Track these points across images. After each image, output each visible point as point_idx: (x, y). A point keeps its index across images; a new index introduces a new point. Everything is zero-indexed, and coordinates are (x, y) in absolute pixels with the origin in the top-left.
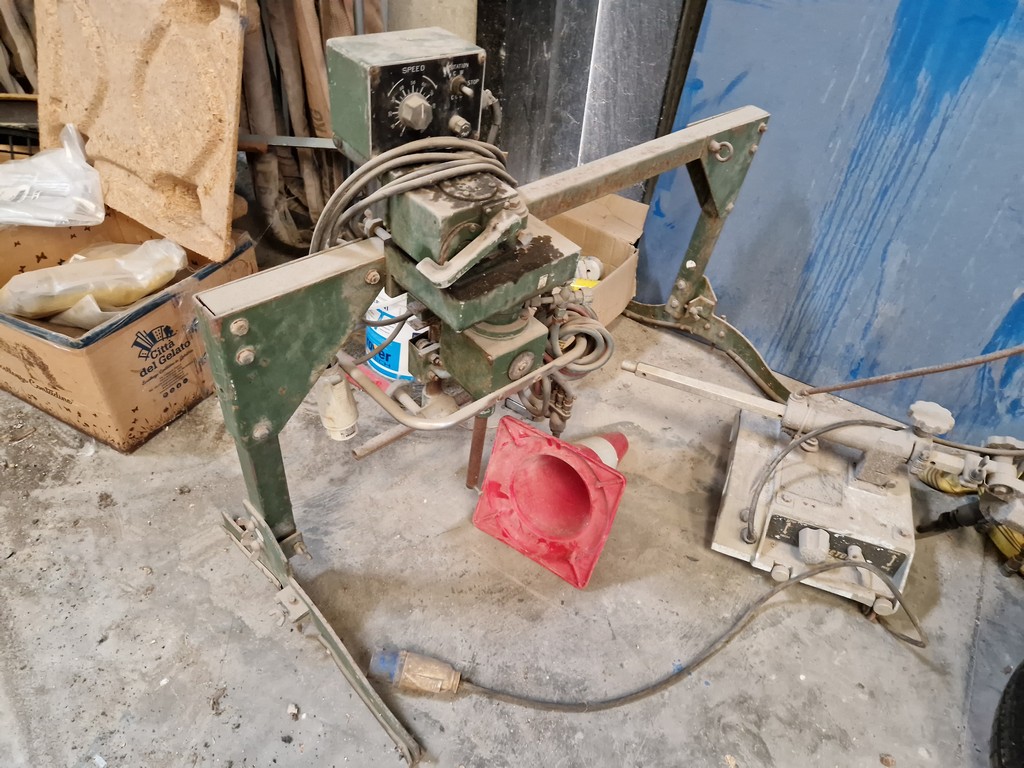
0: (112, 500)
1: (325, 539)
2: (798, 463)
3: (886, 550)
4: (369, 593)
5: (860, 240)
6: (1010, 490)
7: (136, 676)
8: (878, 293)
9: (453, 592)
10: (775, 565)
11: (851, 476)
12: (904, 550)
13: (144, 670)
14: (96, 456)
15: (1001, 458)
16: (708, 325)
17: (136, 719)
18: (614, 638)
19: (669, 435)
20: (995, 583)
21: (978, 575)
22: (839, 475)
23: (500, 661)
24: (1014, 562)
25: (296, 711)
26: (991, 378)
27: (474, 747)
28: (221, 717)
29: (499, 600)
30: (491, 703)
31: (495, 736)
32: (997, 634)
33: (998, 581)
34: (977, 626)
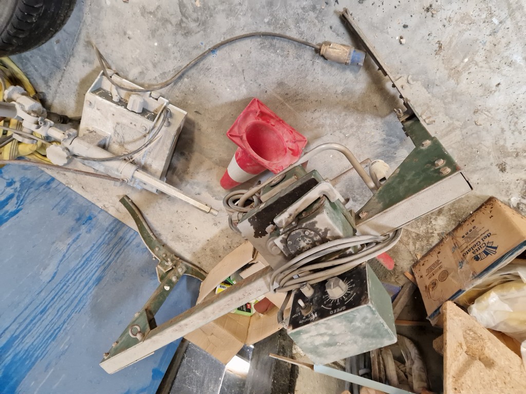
0: (499, 167)
1: (384, 136)
3: (101, 96)
4: (363, 103)
5: (65, 287)
7: (480, 64)
8: (64, 256)
9: (320, 101)
10: (157, 99)
11: (108, 139)
12: (92, 95)
13: (476, 67)
14: (510, 197)
16: (164, 256)
17: (478, 42)
18: (243, 71)
19: (197, 190)
20: (51, 89)
21: (58, 95)
22: (114, 142)
23: (300, 61)
25: (401, 40)
26: (18, 200)
27: (317, 18)
28: (437, 40)
29: (298, 95)
30: (307, 40)
31: (306, 22)
32: (57, 62)
33: (49, 90)
34: (66, 67)
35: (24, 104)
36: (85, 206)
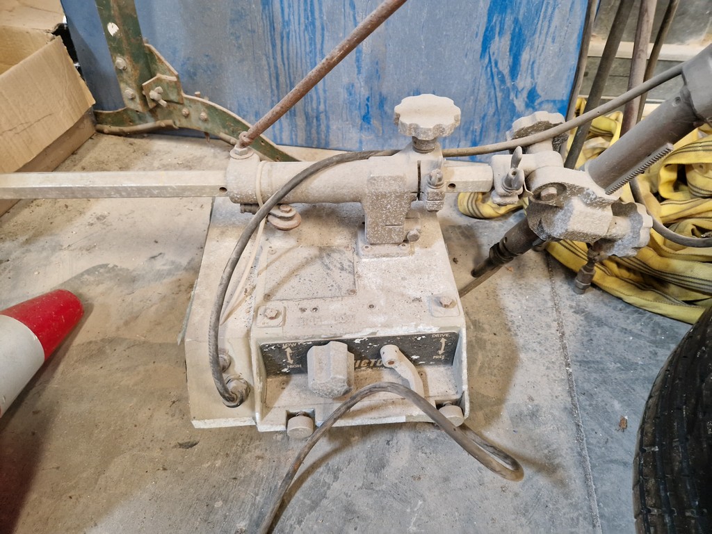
2: (289, 250)
3: (429, 336)
6: (562, 187)
10: (290, 416)
11: (361, 244)
12: (452, 327)
15: (536, 147)
16: (185, 111)
19: (159, 265)
20: (571, 307)
21: (550, 304)
22: (346, 247)
24: (584, 275)
26: (499, 73)
32: (594, 375)
33: (574, 304)
34: (570, 375)
35: (589, 210)
36: (390, 138)
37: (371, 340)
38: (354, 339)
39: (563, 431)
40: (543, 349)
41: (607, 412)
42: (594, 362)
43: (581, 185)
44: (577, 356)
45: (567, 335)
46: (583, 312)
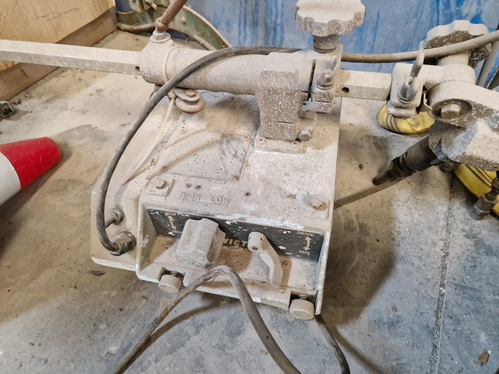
2: (197, 132)
3: (294, 232)
6: (466, 106)
10: (166, 272)
11: (258, 136)
12: (319, 229)
15: (449, 58)
20: (463, 230)
21: (442, 223)
22: (244, 137)
24: (484, 203)
34: (442, 295)
35: (496, 136)
37: (240, 224)
38: (226, 221)
39: (418, 348)
40: (421, 264)
41: (470, 341)
42: (471, 289)
43: (490, 106)
44: (454, 279)
45: (450, 256)
46: (474, 238)
